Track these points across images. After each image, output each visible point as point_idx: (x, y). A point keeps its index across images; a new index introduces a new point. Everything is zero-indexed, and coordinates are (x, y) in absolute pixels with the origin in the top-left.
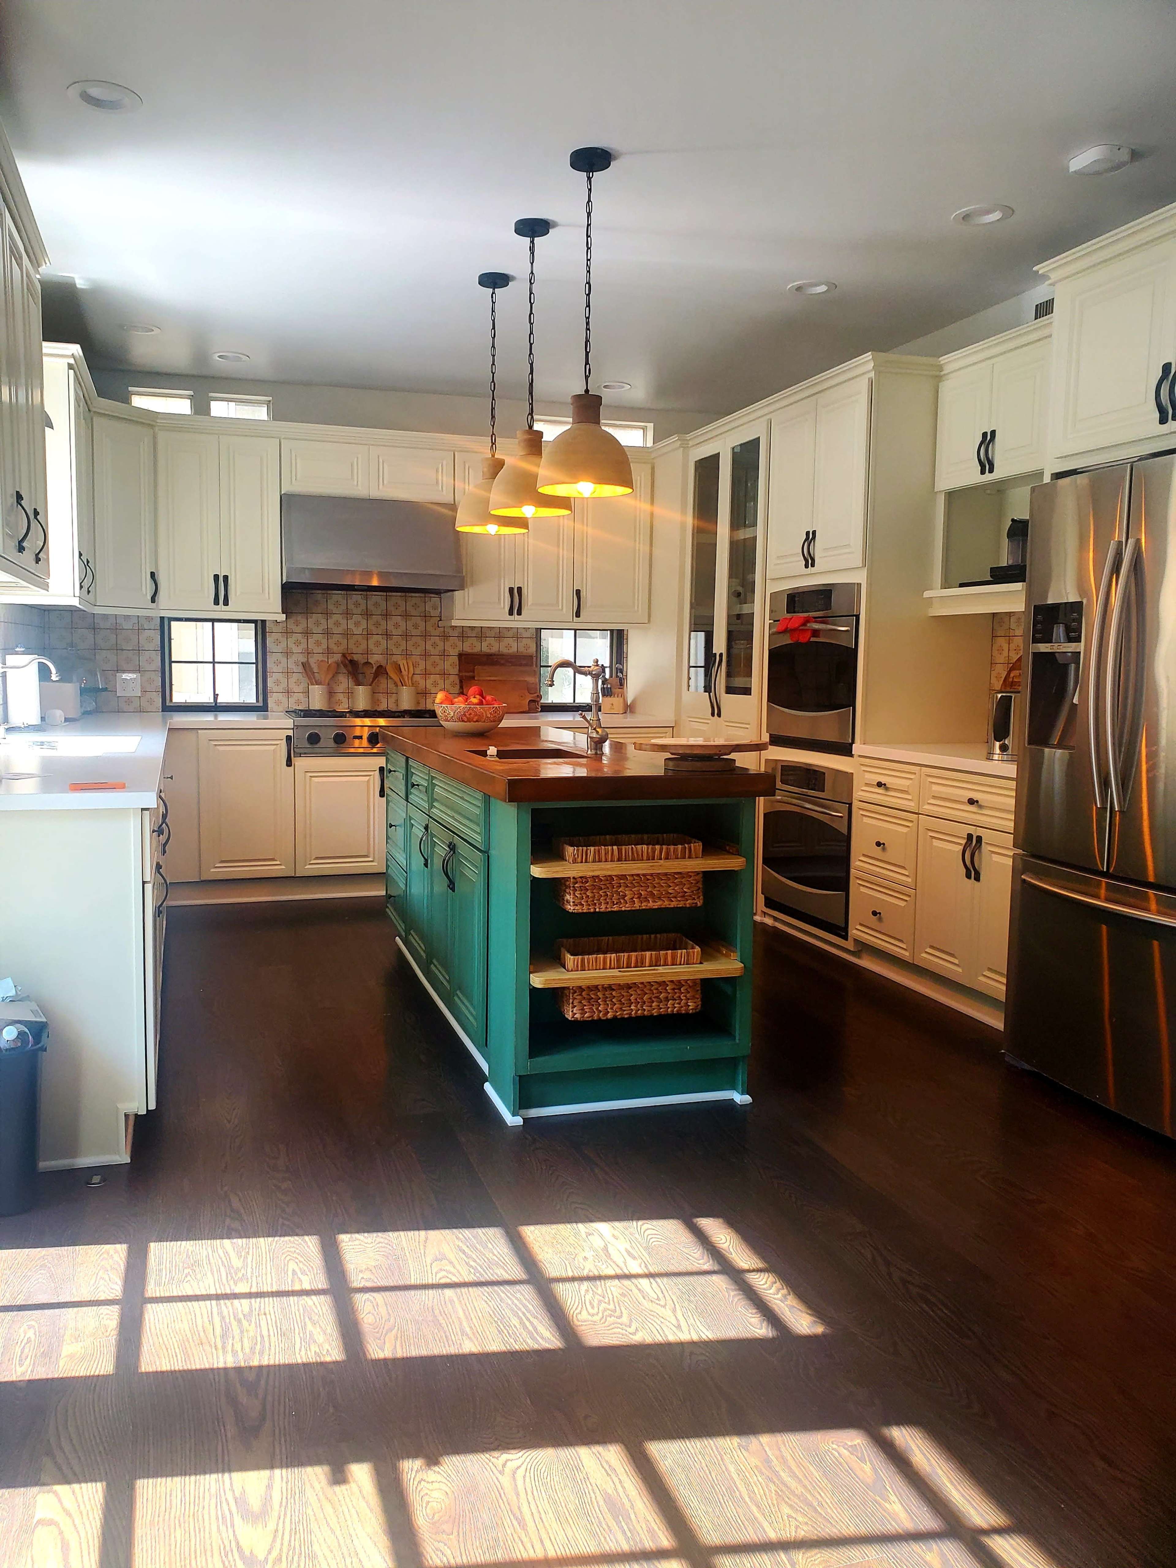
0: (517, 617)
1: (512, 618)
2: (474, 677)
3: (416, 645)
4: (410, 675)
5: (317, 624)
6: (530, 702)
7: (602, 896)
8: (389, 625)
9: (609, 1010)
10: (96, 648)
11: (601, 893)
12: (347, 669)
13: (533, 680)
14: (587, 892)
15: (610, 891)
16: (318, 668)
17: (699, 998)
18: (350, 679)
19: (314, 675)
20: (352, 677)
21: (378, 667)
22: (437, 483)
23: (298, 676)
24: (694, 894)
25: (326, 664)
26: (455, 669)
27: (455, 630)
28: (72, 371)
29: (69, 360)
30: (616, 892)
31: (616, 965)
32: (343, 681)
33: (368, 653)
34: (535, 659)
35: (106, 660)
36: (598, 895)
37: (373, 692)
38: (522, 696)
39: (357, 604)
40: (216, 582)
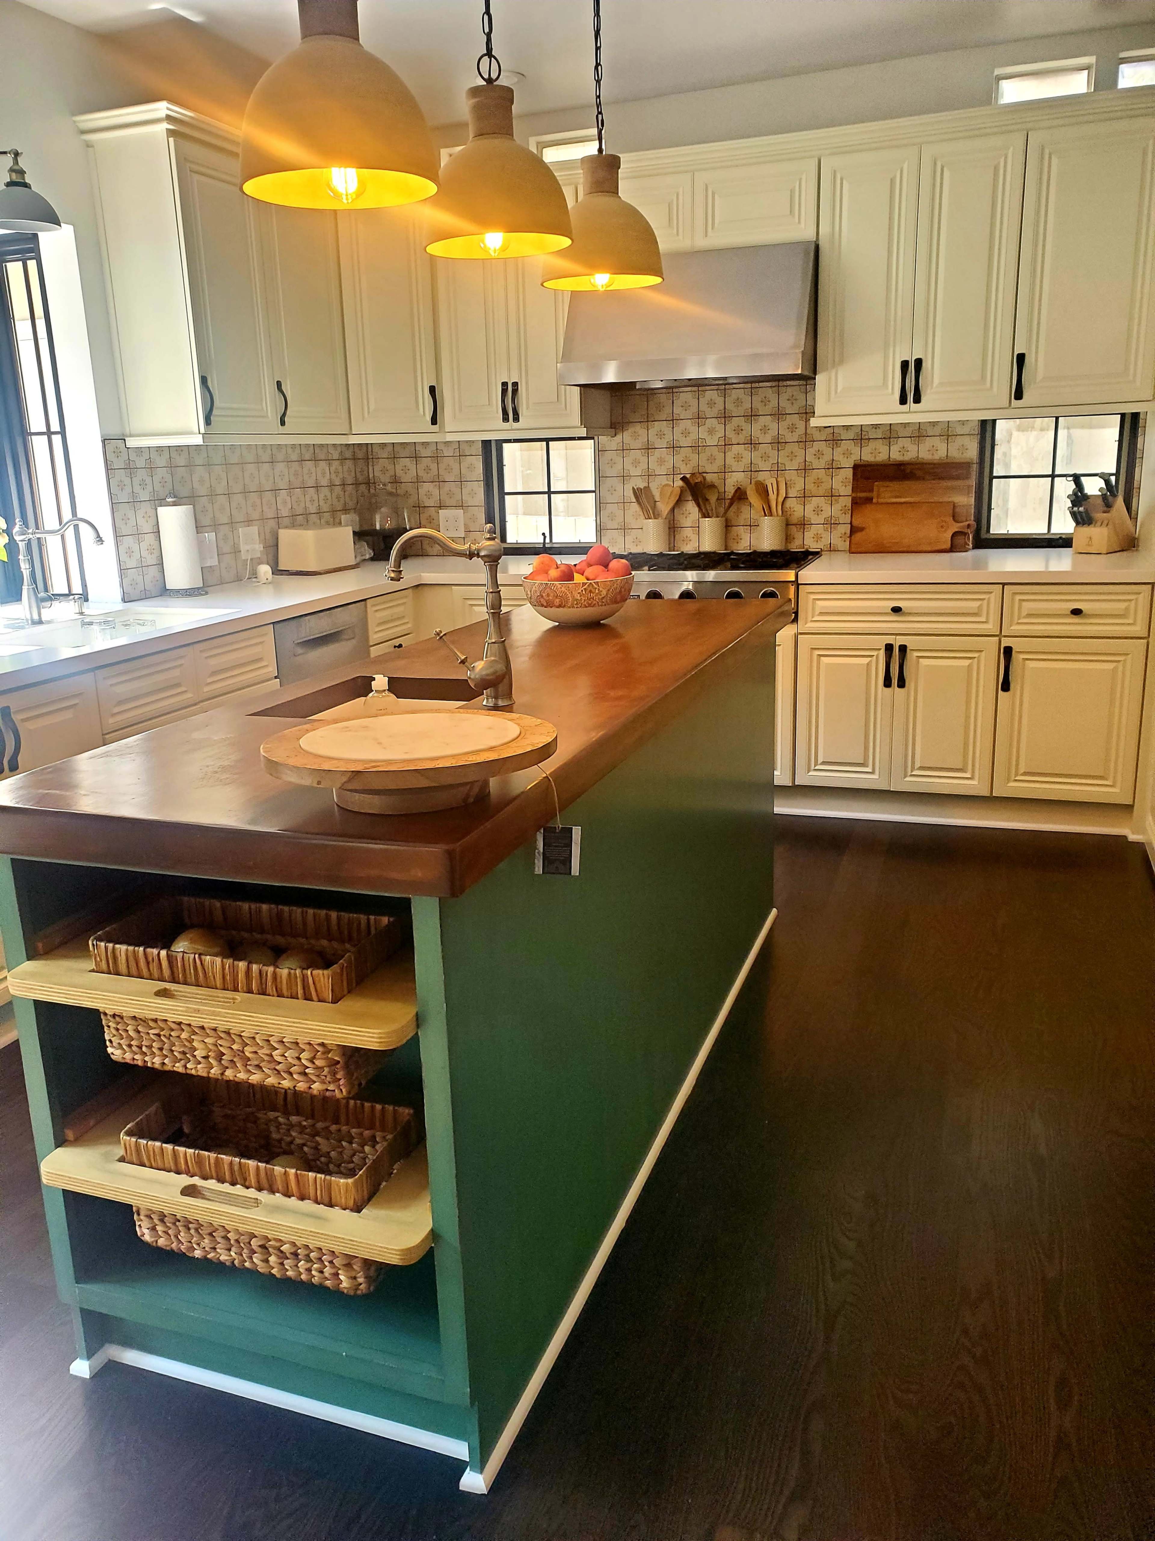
0: (914, 407)
1: (905, 408)
2: (870, 500)
3: (792, 456)
4: (781, 499)
5: (661, 435)
6: (954, 535)
7: (155, 1041)
8: (755, 429)
9: (195, 1246)
10: (418, 481)
11: (152, 1036)
12: (693, 496)
13: (966, 500)
14: (127, 1031)
15: (167, 1035)
16: (660, 495)
17: (362, 1273)
18: (697, 509)
19: (655, 505)
20: (699, 505)
21: (736, 491)
22: (791, 211)
23: (635, 507)
24: (324, 1073)
25: (670, 490)
26: (848, 487)
27: (849, 430)
28: (171, 140)
29: (165, 126)
30: (177, 1039)
31: (197, 1170)
32: (688, 512)
33: (725, 470)
34: (975, 467)
35: (429, 495)
36: (147, 1037)
37: (728, 526)
38: (942, 527)
39: (711, 404)
40: (504, 391)
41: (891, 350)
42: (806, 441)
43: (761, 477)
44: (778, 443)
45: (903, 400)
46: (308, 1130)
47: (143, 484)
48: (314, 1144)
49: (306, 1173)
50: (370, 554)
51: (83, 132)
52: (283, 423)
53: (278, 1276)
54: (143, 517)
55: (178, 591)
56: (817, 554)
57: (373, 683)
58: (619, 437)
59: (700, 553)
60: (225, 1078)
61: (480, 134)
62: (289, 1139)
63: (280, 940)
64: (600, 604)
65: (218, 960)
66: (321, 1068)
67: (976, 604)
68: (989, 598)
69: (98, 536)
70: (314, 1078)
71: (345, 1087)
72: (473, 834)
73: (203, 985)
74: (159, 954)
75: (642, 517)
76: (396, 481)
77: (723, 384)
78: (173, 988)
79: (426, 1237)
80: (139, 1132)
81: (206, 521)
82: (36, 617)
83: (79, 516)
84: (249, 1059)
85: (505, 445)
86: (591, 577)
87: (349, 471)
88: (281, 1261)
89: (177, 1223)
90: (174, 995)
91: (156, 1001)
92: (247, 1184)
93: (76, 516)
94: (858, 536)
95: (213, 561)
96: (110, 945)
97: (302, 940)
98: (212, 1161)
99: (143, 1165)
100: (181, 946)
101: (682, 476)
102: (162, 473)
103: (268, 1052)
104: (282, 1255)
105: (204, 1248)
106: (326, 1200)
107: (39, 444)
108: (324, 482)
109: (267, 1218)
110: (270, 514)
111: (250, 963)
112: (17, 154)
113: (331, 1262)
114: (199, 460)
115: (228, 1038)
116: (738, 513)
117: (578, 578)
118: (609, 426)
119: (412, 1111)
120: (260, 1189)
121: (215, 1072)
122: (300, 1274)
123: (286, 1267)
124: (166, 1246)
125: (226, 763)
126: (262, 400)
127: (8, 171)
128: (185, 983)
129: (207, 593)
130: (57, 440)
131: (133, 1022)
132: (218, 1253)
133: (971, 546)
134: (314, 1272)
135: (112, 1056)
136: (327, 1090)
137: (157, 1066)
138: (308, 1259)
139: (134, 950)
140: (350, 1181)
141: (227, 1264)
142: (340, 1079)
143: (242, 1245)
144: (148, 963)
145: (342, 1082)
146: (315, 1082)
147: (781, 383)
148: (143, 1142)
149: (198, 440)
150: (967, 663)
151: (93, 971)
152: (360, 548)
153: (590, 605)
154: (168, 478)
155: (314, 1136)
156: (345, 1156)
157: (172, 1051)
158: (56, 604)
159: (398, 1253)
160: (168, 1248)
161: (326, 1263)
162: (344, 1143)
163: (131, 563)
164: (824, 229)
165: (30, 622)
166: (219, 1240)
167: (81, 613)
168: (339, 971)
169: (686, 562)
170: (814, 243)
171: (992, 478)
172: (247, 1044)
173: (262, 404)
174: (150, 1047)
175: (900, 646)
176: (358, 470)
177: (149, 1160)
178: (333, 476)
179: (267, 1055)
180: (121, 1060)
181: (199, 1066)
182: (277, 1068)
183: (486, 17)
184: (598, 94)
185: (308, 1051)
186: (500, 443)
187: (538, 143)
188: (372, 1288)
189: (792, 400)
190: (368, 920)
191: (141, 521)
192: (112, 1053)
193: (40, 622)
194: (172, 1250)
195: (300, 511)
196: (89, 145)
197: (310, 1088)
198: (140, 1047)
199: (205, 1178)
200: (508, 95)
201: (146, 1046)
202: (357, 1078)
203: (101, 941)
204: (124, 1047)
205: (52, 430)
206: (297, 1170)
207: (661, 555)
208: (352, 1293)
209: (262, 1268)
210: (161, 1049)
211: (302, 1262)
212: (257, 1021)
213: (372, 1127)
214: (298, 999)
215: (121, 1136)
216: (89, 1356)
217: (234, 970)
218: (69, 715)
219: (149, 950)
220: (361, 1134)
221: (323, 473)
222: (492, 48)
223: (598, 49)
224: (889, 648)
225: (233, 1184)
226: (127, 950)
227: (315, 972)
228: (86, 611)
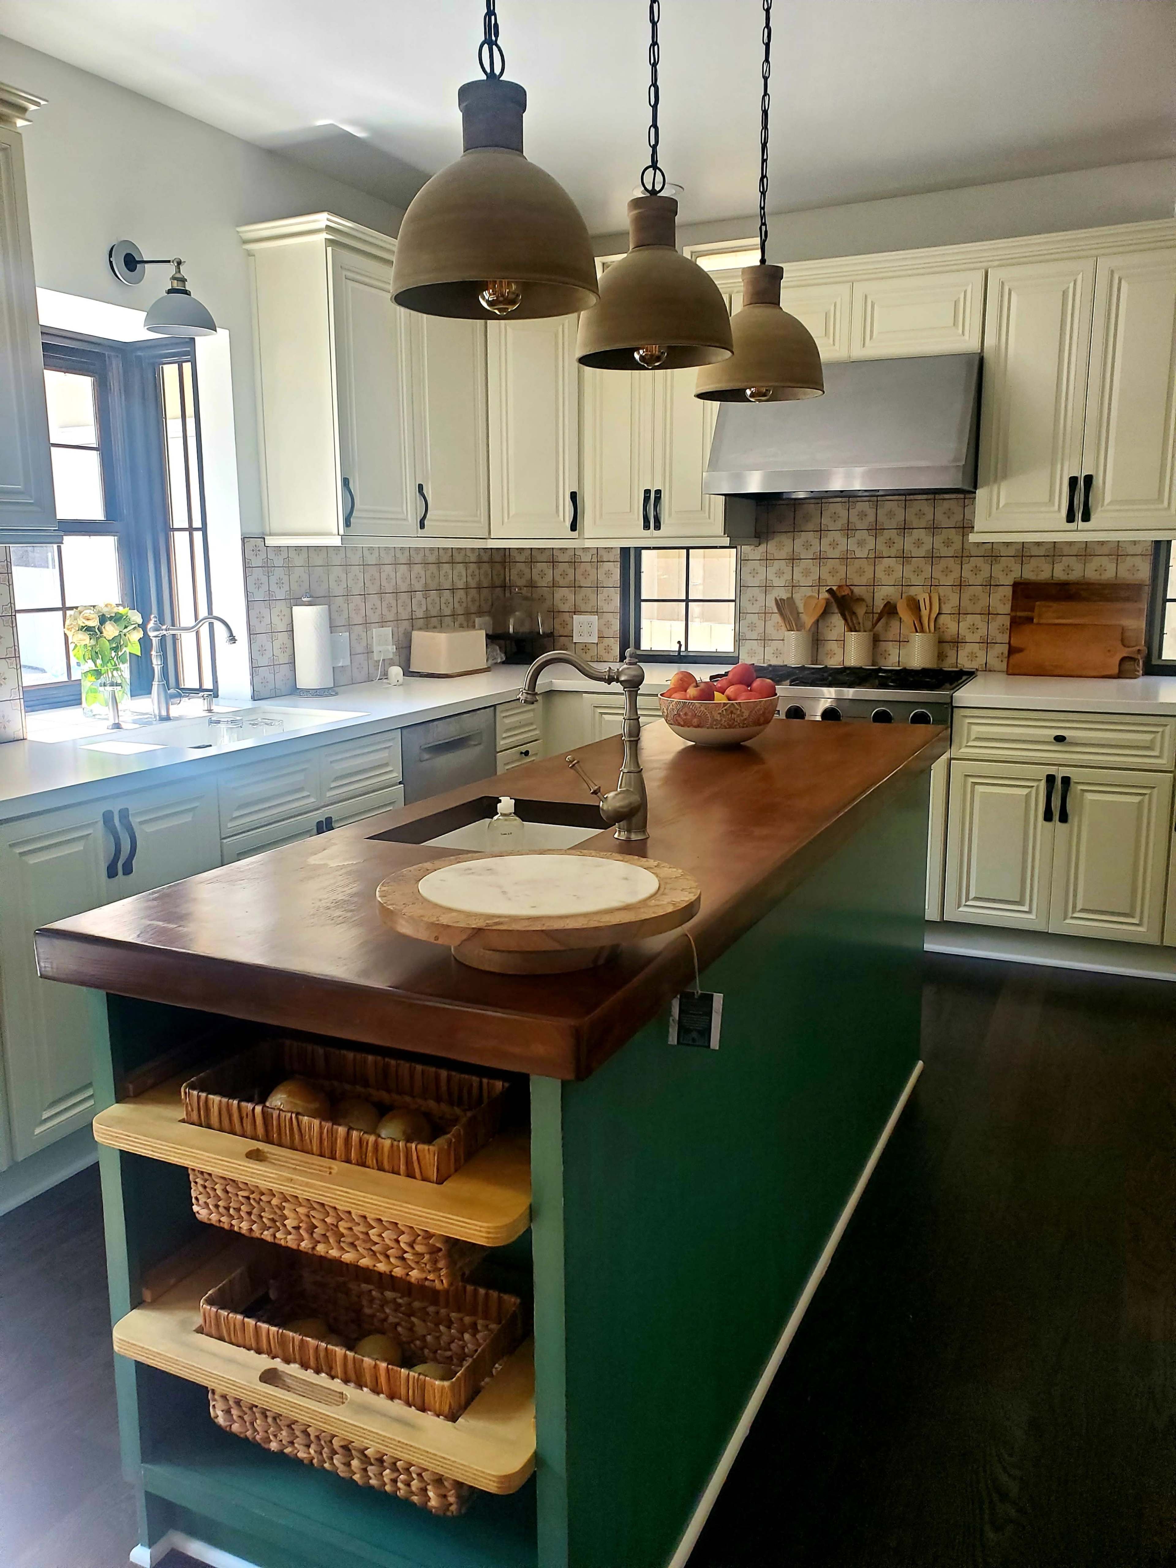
0: (1082, 525)
1: (1072, 526)
2: (1030, 620)
3: (947, 571)
4: (933, 616)
5: (807, 546)
6: (1123, 660)
7: (243, 1204)
8: (908, 543)
9: (271, 1437)
10: (554, 585)
11: (240, 1198)
12: (838, 607)
13: (1136, 624)
14: (215, 1190)
15: (257, 1199)
16: (804, 605)
17: (453, 1492)
18: (843, 622)
19: (798, 616)
20: (845, 619)
21: (885, 606)
22: (955, 324)
23: (777, 618)
24: (425, 1260)
25: (813, 602)
26: (1007, 605)
27: (1009, 547)
28: (329, 249)
29: (325, 236)
30: (267, 1204)
31: (280, 1352)
32: (832, 625)
33: (874, 584)
34: (1147, 590)
35: (564, 600)
36: (236, 1199)
37: (876, 640)
38: (1109, 651)
39: (862, 515)
40: (647, 499)
41: (1059, 466)
42: (962, 556)
43: (913, 591)
44: (932, 557)
45: (1070, 518)
46: (403, 1308)
47: (279, 583)
48: (409, 1326)
49: (399, 1369)
50: (502, 658)
51: (246, 242)
52: (422, 526)
53: (360, 1482)
54: (278, 616)
55: (308, 690)
56: (971, 674)
57: (499, 805)
58: (762, 548)
59: (845, 669)
60: (315, 1253)
61: (639, 246)
62: (382, 1316)
63: (384, 1096)
64: (741, 725)
65: (316, 1122)
66: (422, 1255)
67: (1149, 737)
68: (1163, 732)
69: (231, 635)
70: (413, 1265)
71: (446, 1277)
72: (603, 1006)
73: (299, 1148)
74: (254, 1109)
75: (784, 628)
76: (532, 585)
77: (874, 497)
78: (266, 1150)
79: (529, 1461)
80: (220, 1301)
81: (340, 621)
82: (164, 713)
83: (215, 614)
84: (343, 1235)
85: (643, 552)
86: (732, 696)
87: (486, 575)
88: (364, 1466)
89: (254, 1409)
90: (267, 1158)
91: (246, 1164)
92: (333, 1373)
93: (212, 614)
94: (1017, 657)
95: (344, 661)
96: (203, 1095)
97: (408, 1099)
98: (297, 1343)
99: (221, 1339)
100: (278, 1100)
101: (828, 588)
102: (298, 572)
103: (364, 1230)
104: (365, 1459)
105: (281, 1441)
106: (418, 1401)
107: (181, 540)
108: (460, 584)
109: (352, 1420)
110: (405, 615)
111: (350, 1129)
112: (179, 263)
113: (420, 1475)
114: (337, 560)
115: (321, 1210)
116: (887, 626)
117: (719, 698)
118: (753, 534)
119: (518, 1301)
120: (346, 1381)
121: (305, 1245)
122: (385, 1484)
123: (370, 1474)
124: (241, 1433)
125: (340, 897)
126: (402, 503)
127: (171, 279)
128: (280, 1145)
129: (337, 694)
130: (198, 536)
131: (222, 1181)
132: (296, 1448)
133: (1141, 672)
134: (400, 1485)
135: (197, 1215)
136: (426, 1279)
137: (244, 1231)
138: (394, 1468)
139: (228, 1103)
140: (446, 1384)
141: (305, 1462)
142: (442, 1269)
143: (323, 1443)
144: (241, 1119)
145: (443, 1272)
146: (413, 1269)
147: (937, 496)
148: (224, 1313)
149: (336, 541)
150: (1137, 799)
151: (183, 1121)
152: (493, 652)
153: (730, 727)
154: (305, 577)
155: (409, 1316)
156: (442, 1342)
157: (261, 1217)
158: (185, 700)
159: (494, 1479)
160: (242, 1436)
161: (414, 1476)
162: (442, 1328)
163: (263, 661)
164: (990, 341)
165: (158, 717)
166: (298, 1433)
167: (210, 711)
168: (446, 1147)
169: (830, 678)
170: (978, 356)
171: (1166, 600)
172: (342, 1219)
173: (402, 507)
174: (238, 1210)
175: (1063, 778)
176: (494, 573)
177: (229, 1335)
178: (469, 579)
179: (362, 1232)
180: (206, 1221)
181: (289, 1237)
182: (373, 1248)
183: (653, 130)
184: (762, 205)
185: (408, 1234)
186: (639, 550)
187: (692, 253)
188: (463, 1511)
189: (949, 513)
190: (481, 1083)
191: (276, 620)
192: (198, 1212)
193: (168, 718)
194: (247, 1438)
195: (434, 612)
196: (250, 254)
197: (408, 1274)
198: (227, 1209)
199: (287, 1361)
200: (671, 206)
201: (234, 1209)
202: (461, 1268)
203: (194, 1089)
204: (211, 1206)
205: (194, 526)
206: (388, 1364)
207: (803, 668)
208: (441, 1513)
209: (342, 1471)
210: (249, 1214)
211: (388, 1471)
212: (353, 1199)
213: (473, 1312)
214: (399, 1174)
215: (201, 1304)
216: (151, 1543)
217: (332, 1134)
218: (188, 818)
219: (244, 1104)
220: (461, 1319)
221: (459, 576)
222: (657, 161)
223: (764, 161)
224: (1051, 779)
225: (318, 1372)
226: (220, 1101)
227: (420, 1146)
228: (215, 708)
